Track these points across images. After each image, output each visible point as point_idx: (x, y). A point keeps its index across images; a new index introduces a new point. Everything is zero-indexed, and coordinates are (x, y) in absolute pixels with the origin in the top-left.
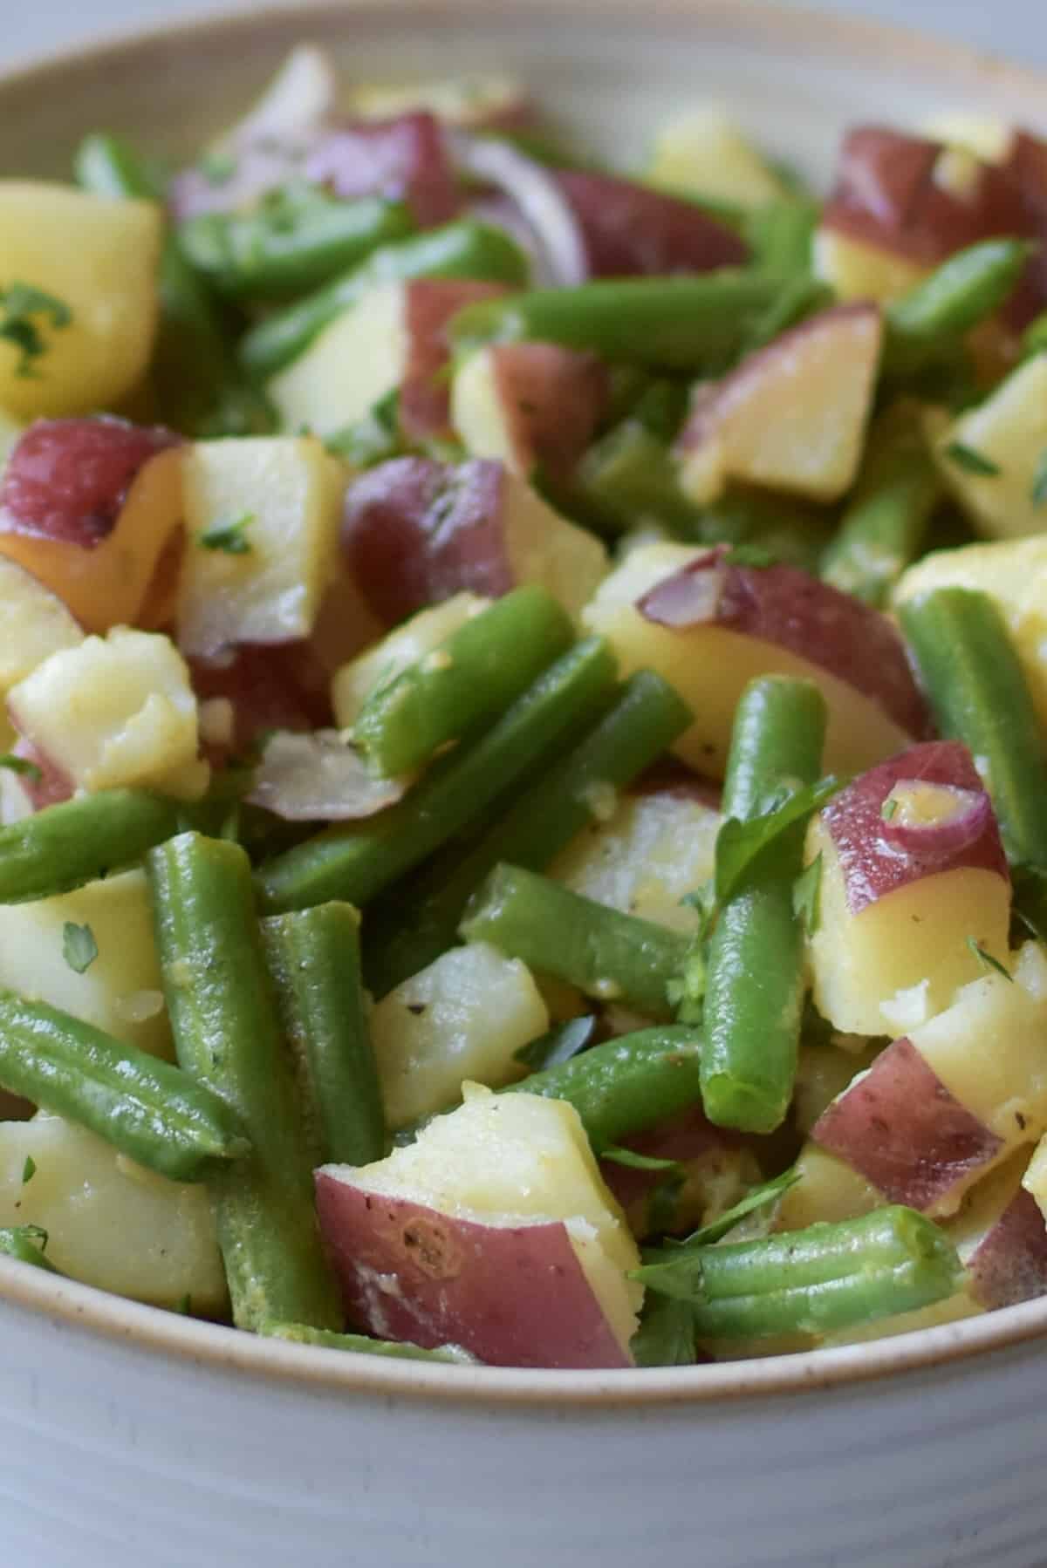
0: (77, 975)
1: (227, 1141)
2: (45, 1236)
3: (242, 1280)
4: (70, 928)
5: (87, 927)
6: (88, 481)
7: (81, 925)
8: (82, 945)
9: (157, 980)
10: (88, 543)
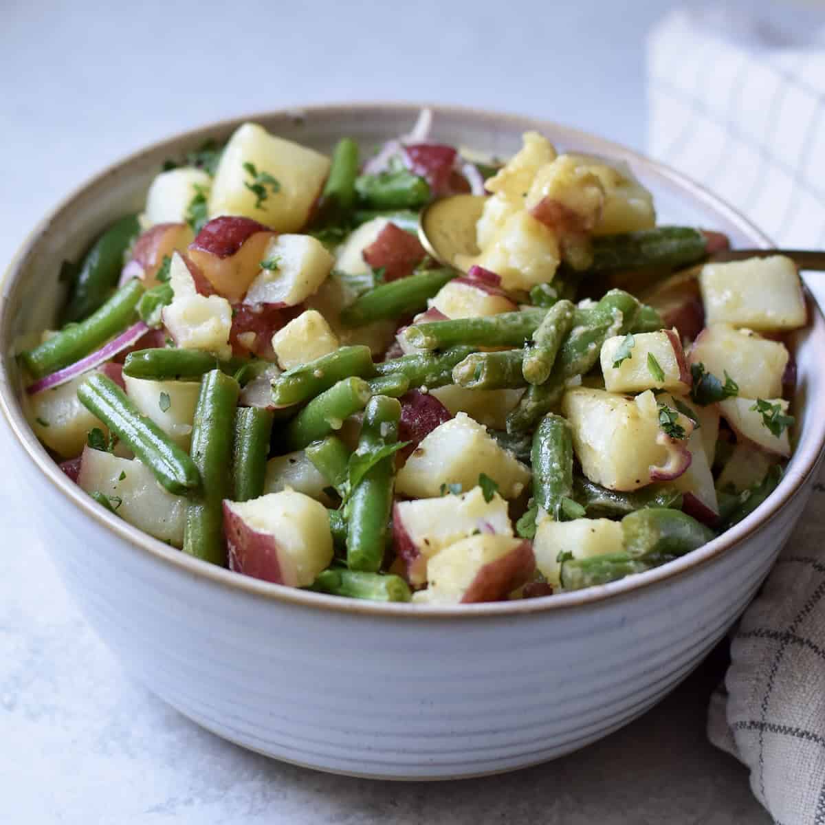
0: (162, 412)
1: (187, 480)
2: (120, 502)
3: (188, 538)
4: (162, 394)
5: (168, 395)
6: (230, 235)
7: (166, 394)
8: (166, 402)
9: (191, 422)
10: (222, 257)
